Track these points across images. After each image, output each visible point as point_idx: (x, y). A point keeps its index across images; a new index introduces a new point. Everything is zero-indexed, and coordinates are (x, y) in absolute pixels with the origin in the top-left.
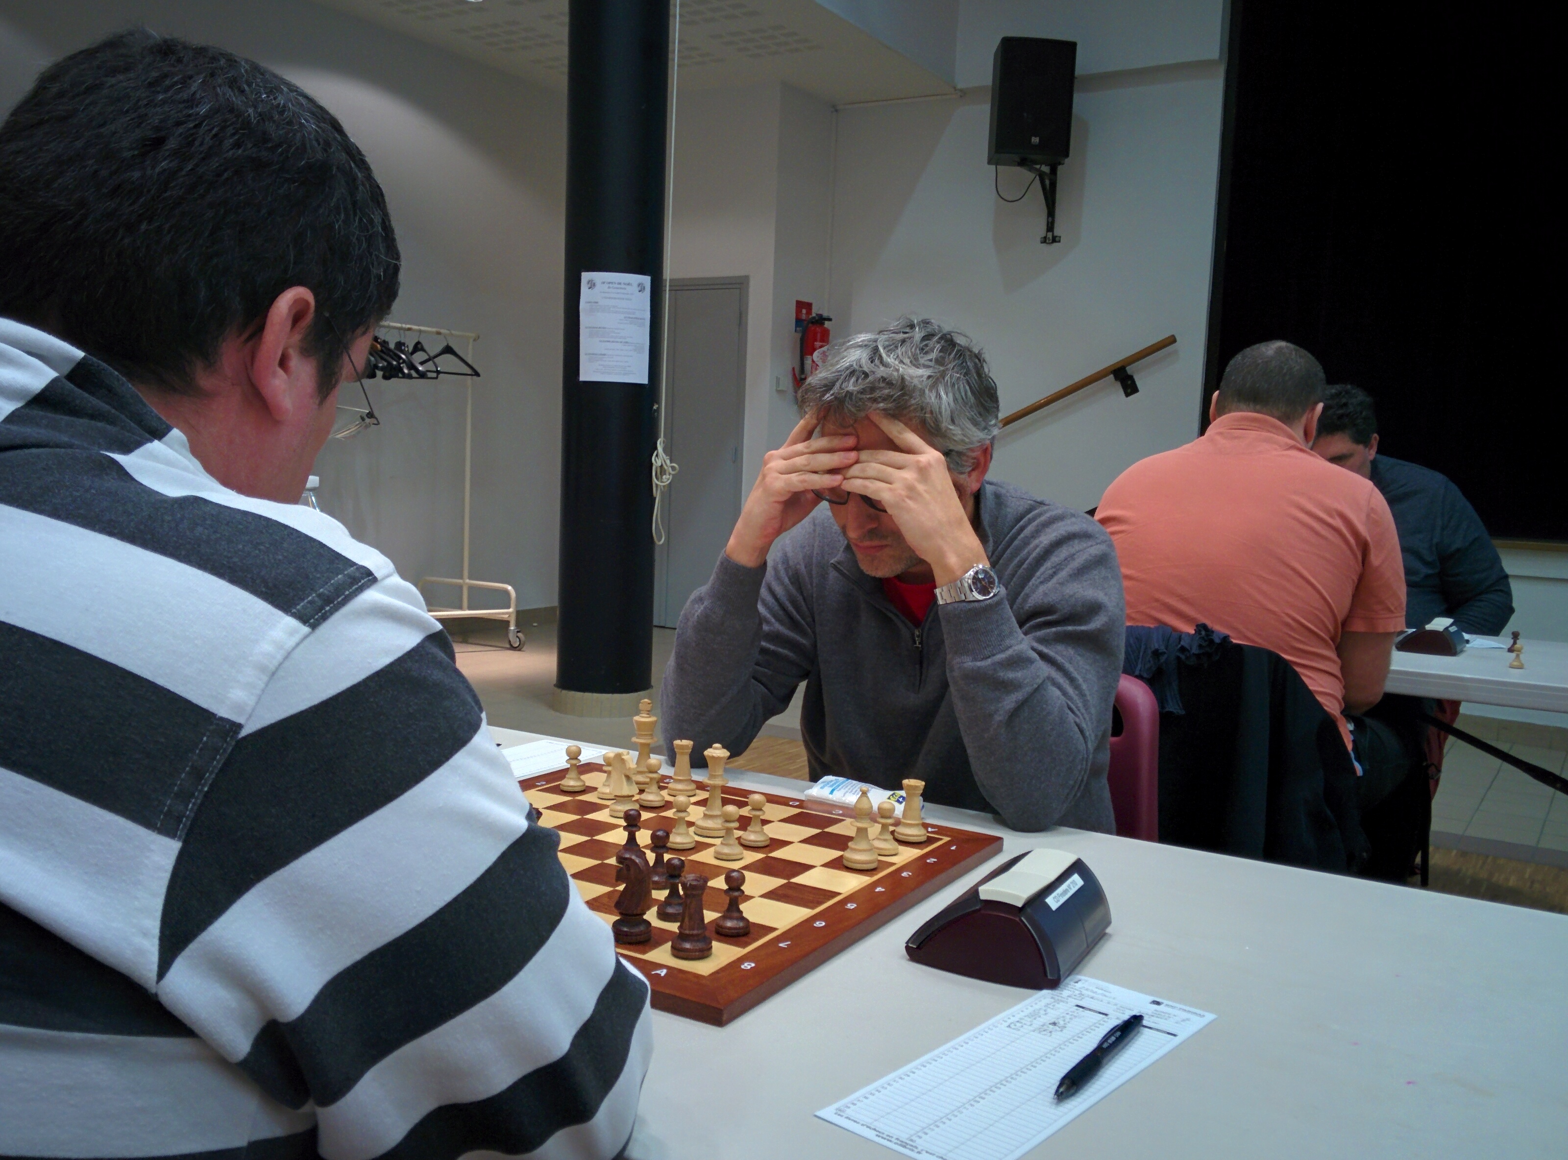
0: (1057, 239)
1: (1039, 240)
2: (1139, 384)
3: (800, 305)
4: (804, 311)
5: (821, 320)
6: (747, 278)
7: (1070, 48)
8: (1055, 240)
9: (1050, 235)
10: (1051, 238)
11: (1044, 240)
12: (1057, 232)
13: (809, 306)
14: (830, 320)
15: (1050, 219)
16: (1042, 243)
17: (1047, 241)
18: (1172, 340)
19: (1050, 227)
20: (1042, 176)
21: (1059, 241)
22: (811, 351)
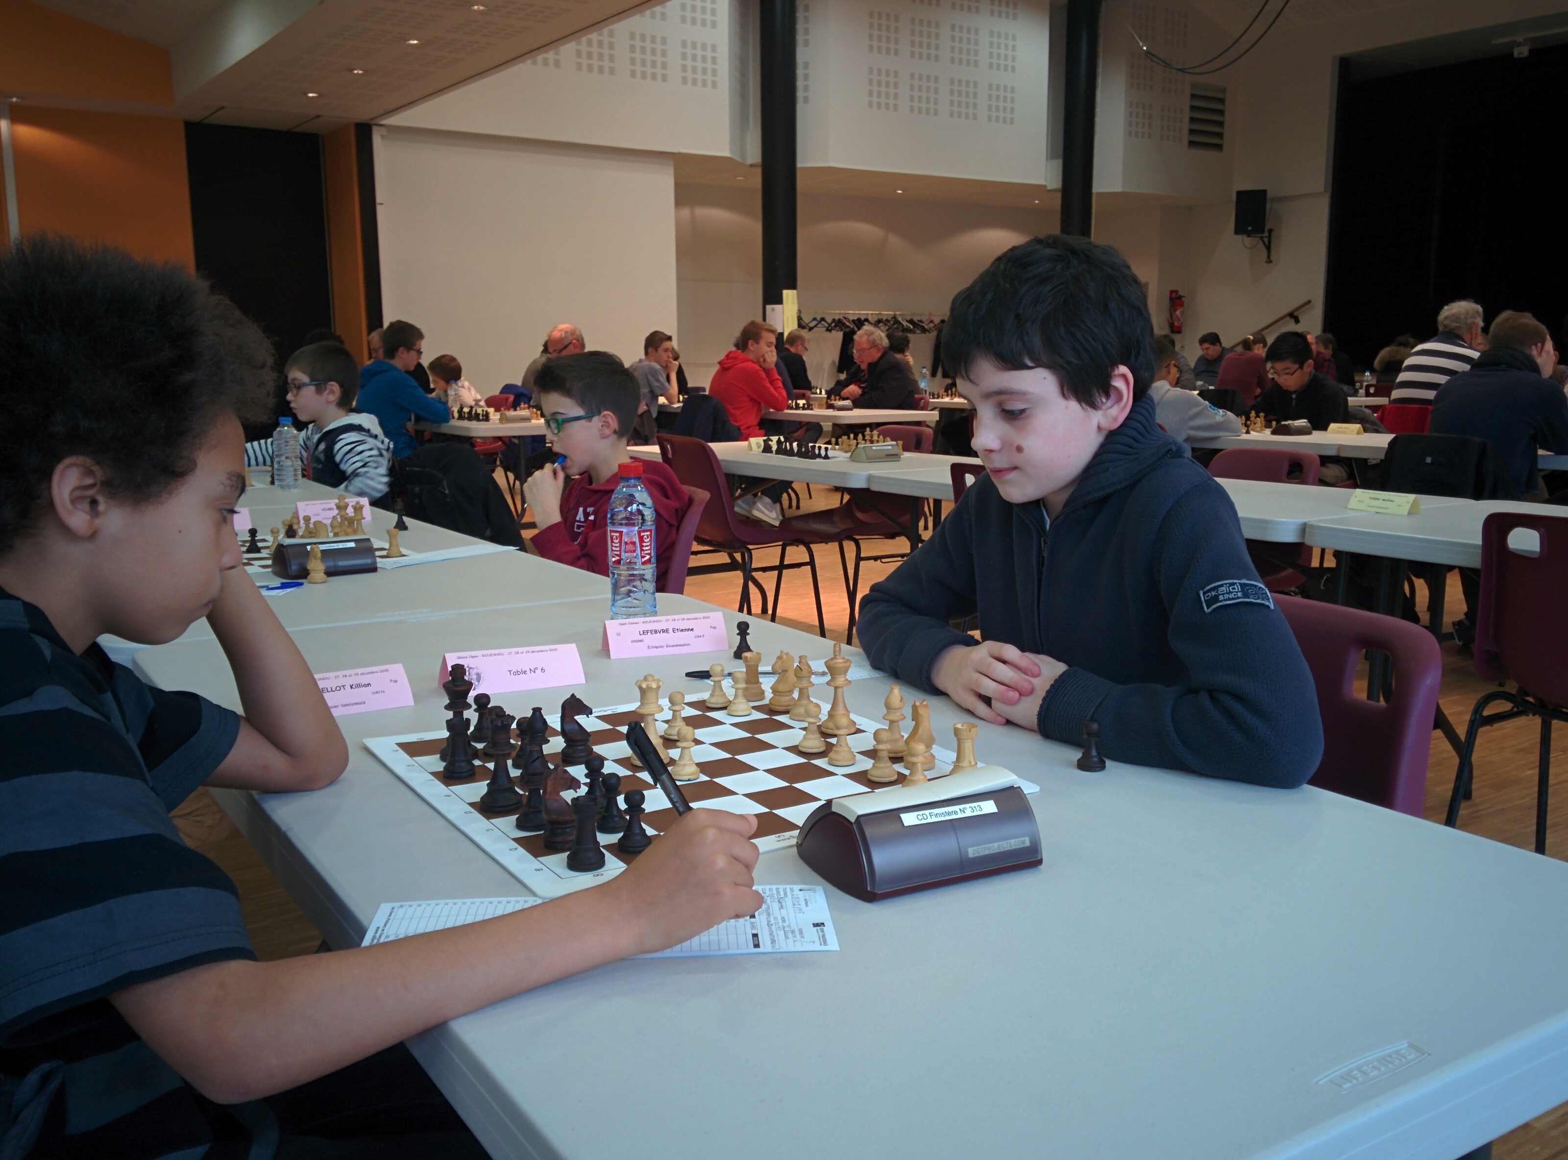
1: (1264, 262)
2: (1300, 319)
3: (1172, 292)
4: (1174, 294)
5: (1180, 298)
7: (1265, 192)
10: (1269, 261)
11: (1266, 262)
12: (1271, 259)
13: (1176, 292)
14: (1184, 297)
15: (1269, 254)
16: (1266, 264)
17: (1268, 263)
18: (1309, 302)
19: (1269, 256)
20: (1262, 238)
21: (1272, 262)
22: (1175, 310)
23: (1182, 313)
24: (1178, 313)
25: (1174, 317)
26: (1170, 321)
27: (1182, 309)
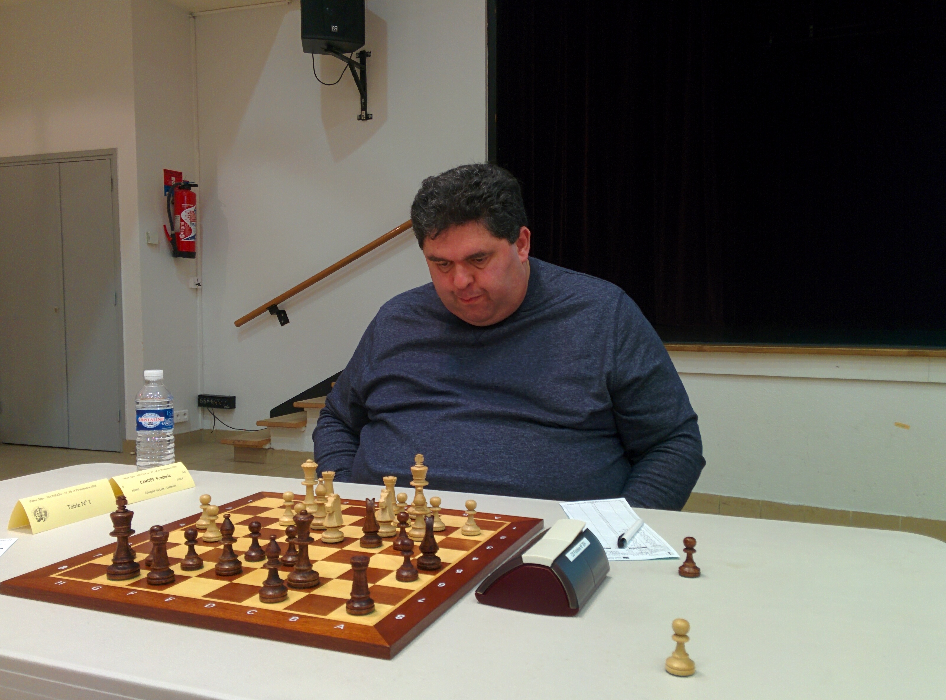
0: (370, 116)
1: (356, 118)
3: (168, 174)
4: (173, 179)
5: (188, 186)
6: (115, 150)
8: (368, 117)
9: (364, 113)
10: (365, 115)
11: (360, 118)
12: (369, 112)
13: (179, 175)
14: (196, 186)
15: (363, 101)
16: (358, 120)
17: (362, 119)
19: (364, 107)
20: (351, 64)
21: (371, 118)
22: (179, 211)
23: (193, 217)
24: (184, 215)
25: (178, 223)
26: (170, 232)
27: (192, 209)
